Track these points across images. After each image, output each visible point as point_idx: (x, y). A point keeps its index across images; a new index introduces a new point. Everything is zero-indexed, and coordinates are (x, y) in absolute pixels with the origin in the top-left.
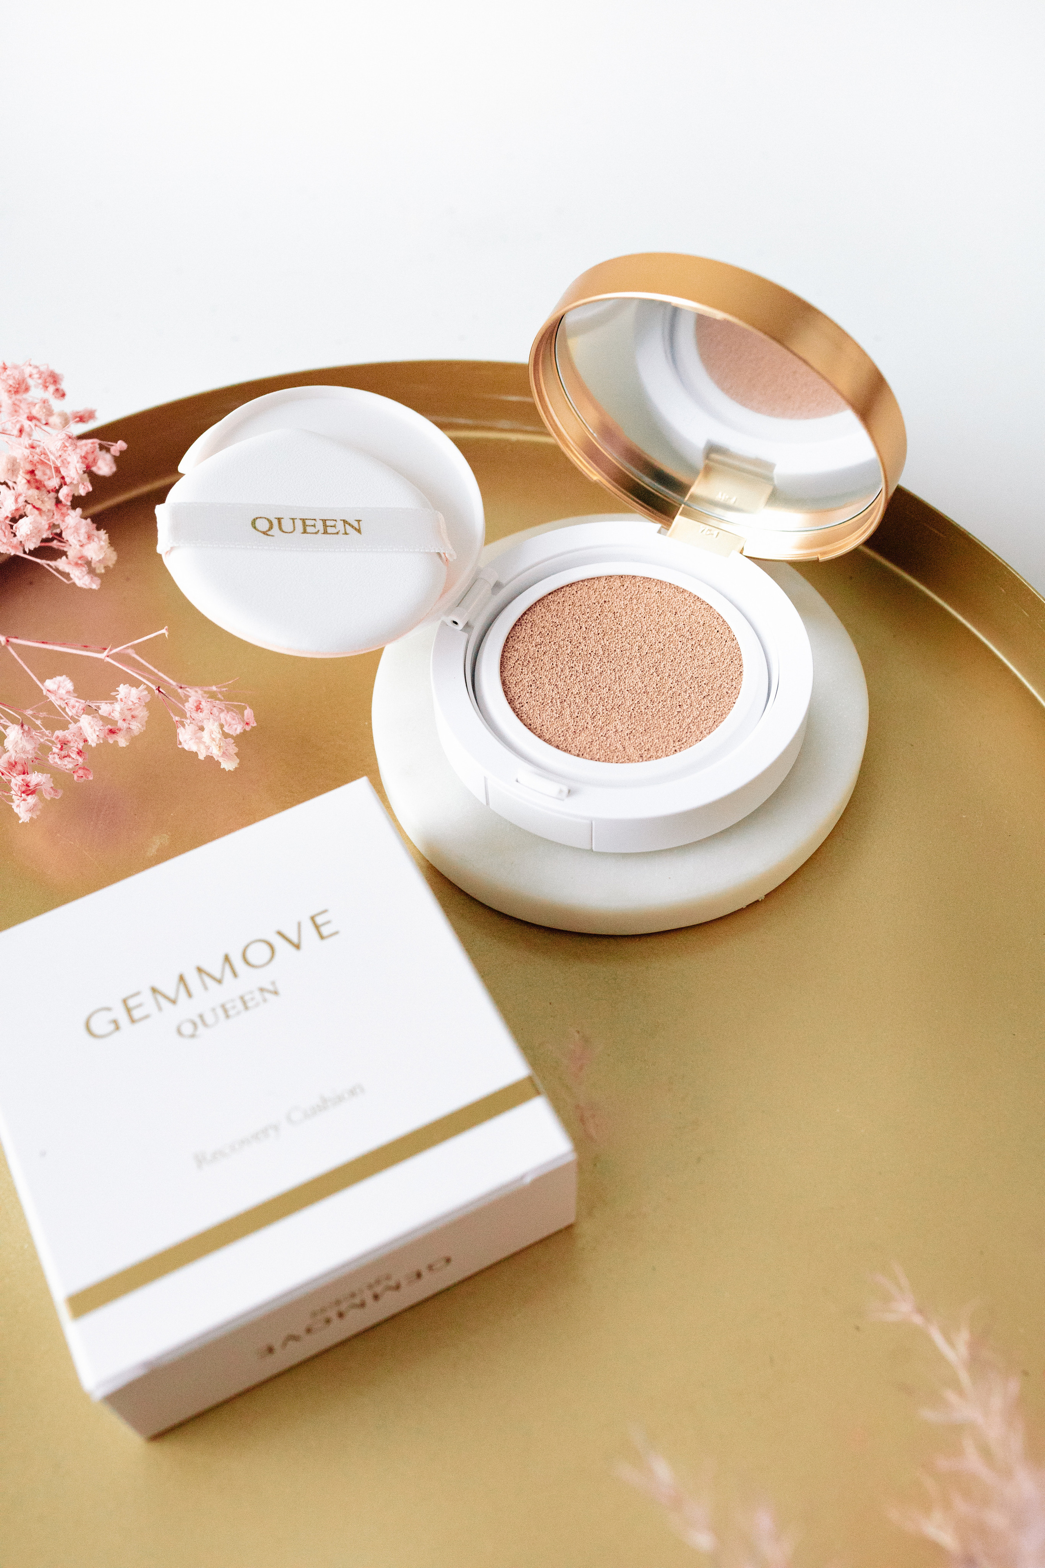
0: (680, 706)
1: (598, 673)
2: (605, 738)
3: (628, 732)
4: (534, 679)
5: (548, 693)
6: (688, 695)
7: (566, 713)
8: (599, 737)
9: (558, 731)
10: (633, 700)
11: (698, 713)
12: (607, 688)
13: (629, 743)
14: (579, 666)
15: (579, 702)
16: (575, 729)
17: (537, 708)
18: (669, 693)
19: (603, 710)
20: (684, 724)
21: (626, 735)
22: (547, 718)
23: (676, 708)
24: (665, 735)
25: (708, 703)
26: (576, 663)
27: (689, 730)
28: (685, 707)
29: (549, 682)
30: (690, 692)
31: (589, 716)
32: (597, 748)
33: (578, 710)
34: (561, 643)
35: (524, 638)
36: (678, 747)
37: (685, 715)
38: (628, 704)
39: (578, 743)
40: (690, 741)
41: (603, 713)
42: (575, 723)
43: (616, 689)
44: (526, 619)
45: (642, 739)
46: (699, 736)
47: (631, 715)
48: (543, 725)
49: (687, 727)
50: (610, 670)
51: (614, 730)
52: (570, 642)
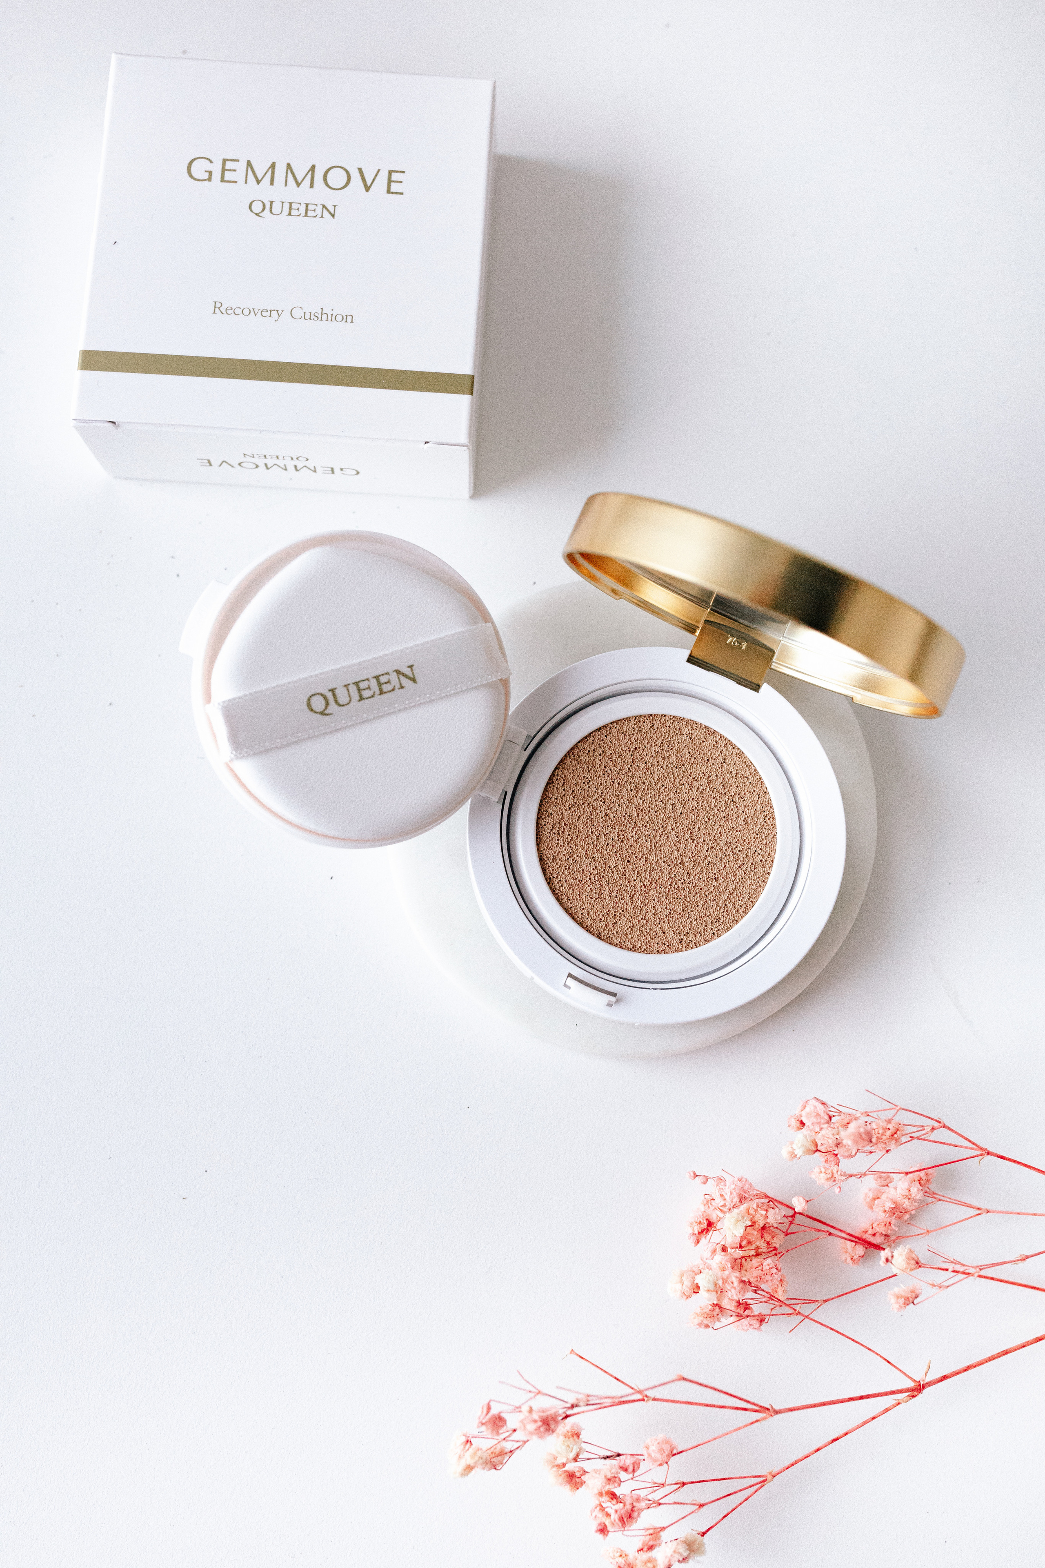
0: (715, 879)
1: (633, 841)
2: (645, 922)
3: (667, 912)
4: (571, 851)
5: (586, 868)
6: (723, 866)
7: (606, 893)
8: (639, 921)
9: (599, 915)
10: (669, 873)
11: (734, 887)
12: (644, 859)
13: (669, 926)
14: (614, 832)
15: (617, 878)
16: (615, 912)
17: (576, 888)
18: (705, 863)
19: (641, 886)
20: (721, 902)
21: (665, 916)
22: (587, 899)
23: (712, 882)
24: (703, 916)
25: (743, 874)
26: (611, 829)
27: (726, 909)
28: (721, 880)
29: (586, 854)
30: (725, 861)
31: (628, 896)
32: (638, 934)
33: (617, 889)
34: (595, 804)
35: (557, 799)
36: (716, 929)
37: (721, 891)
38: (665, 879)
39: (619, 929)
40: (727, 922)
41: (641, 890)
42: (615, 904)
43: (653, 860)
44: (557, 775)
45: (680, 921)
46: (735, 915)
47: (669, 891)
48: (583, 909)
49: (723, 906)
50: (645, 836)
51: (653, 911)
52: (604, 802)
